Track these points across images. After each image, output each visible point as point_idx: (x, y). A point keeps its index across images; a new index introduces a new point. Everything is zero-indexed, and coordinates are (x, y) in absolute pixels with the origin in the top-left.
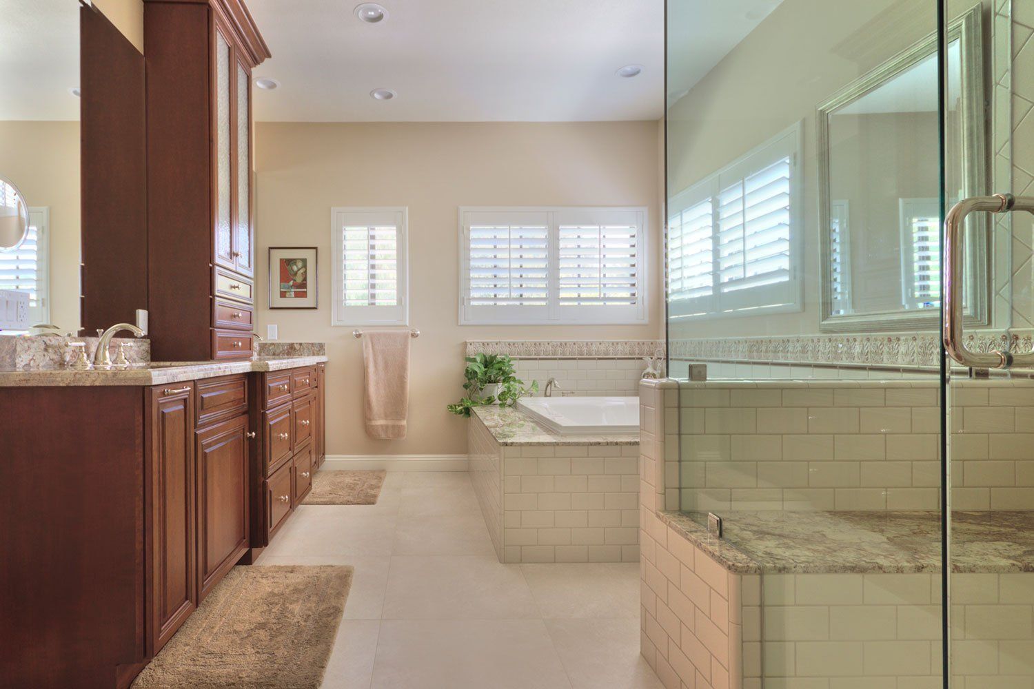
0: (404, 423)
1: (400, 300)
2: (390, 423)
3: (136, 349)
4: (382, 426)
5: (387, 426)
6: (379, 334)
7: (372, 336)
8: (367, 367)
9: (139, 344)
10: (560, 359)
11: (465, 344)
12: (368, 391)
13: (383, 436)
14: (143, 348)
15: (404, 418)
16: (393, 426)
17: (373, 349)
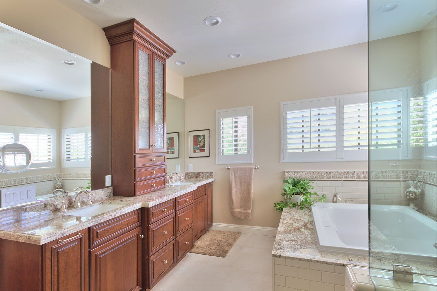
0: (250, 211)
1: (249, 152)
2: (243, 211)
3: (104, 193)
4: (239, 212)
5: (241, 212)
6: (238, 169)
7: (234, 170)
8: (232, 184)
9: (105, 191)
10: (344, 181)
11: (284, 173)
12: (232, 195)
13: (239, 217)
14: (108, 191)
15: (249, 209)
16: (244, 213)
17: (234, 175)
